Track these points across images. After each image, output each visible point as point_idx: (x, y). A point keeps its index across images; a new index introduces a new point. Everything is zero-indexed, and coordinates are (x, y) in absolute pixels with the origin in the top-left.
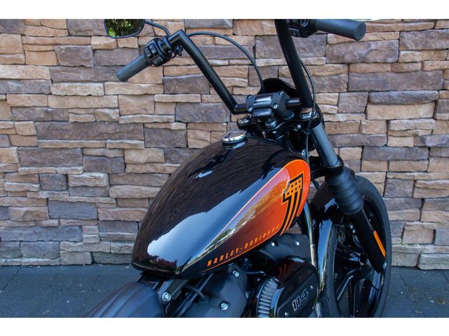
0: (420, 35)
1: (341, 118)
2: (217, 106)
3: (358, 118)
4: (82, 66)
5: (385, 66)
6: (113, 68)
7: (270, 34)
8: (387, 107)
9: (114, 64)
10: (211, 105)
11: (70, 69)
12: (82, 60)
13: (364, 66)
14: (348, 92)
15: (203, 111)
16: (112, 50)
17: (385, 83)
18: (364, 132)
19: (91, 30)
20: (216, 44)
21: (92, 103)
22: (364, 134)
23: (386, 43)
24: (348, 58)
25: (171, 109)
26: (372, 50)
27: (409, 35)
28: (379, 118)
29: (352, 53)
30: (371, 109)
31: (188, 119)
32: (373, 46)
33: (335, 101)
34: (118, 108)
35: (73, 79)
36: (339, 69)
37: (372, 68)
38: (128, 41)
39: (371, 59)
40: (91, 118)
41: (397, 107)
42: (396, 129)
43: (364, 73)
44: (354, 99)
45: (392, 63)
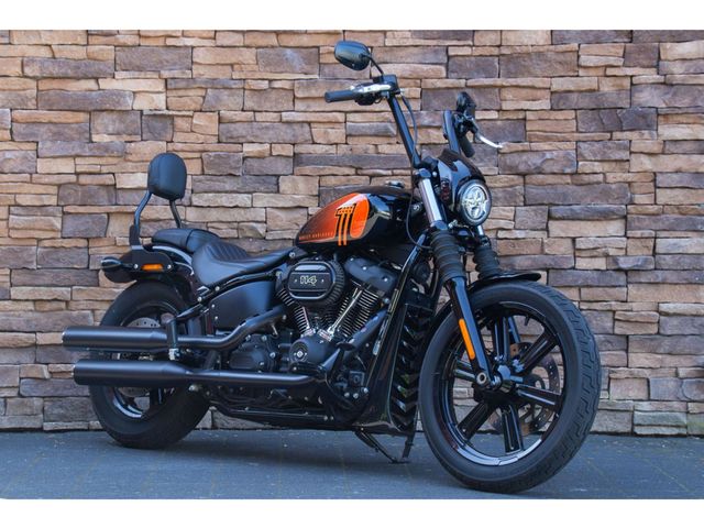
0: (597, 145)
1: (519, 234)
3: (539, 235)
4: (231, 175)
5: (564, 177)
6: (264, 177)
7: (437, 142)
8: (570, 223)
9: (265, 172)
11: (215, 178)
12: (231, 168)
13: (541, 176)
14: (525, 205)
16: (264, 158)
17: (565, 195)
18: (546, 251)
19: (243, 137)
20: (379, 153)
21: (237, 215)
22: (547, 254)
23: (561, 153)
24: (522, 168)
26: (547, 159)
27: (586, 145)
28: (563, 235)
29: (526, 162)
30: (553, 225)
32: (548, 156)
33: (511, 215)
34: (266, 222)
35: (217, 188)
36: (513, 180)
37: (551, 179)
38: (283, 148)
39: (548, 170)
40: (234, 233)
41: (582, 223)
42: (583, 247)
43: (541, 185)
44: (533, 213)
45: (571, 174)
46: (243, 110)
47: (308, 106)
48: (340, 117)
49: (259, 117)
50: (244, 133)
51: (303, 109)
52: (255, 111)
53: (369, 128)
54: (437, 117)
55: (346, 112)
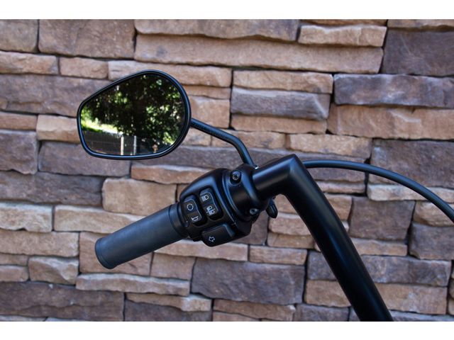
2: (279, 271)
4: (13, 170)
6: (76, 179)
7: (406, 136)
9: (78, 171)
10: (268, 267)
12: (14, 160)
15: (249, 279)
19: (39, 104)
20: (290, 149)
21: (25, 245)
25: (185, 270)
31: (217, 292)
34: (78, 258)
40: (19, 274)
46: (37, 51)
47: (161, 52)
48: (221, 76)
49: (68, 67)
50: (39, 96)
51: (149, 56)
52: (58, 55)
53: (277, 102)
54: (413, 89)
55: (234, 69)
